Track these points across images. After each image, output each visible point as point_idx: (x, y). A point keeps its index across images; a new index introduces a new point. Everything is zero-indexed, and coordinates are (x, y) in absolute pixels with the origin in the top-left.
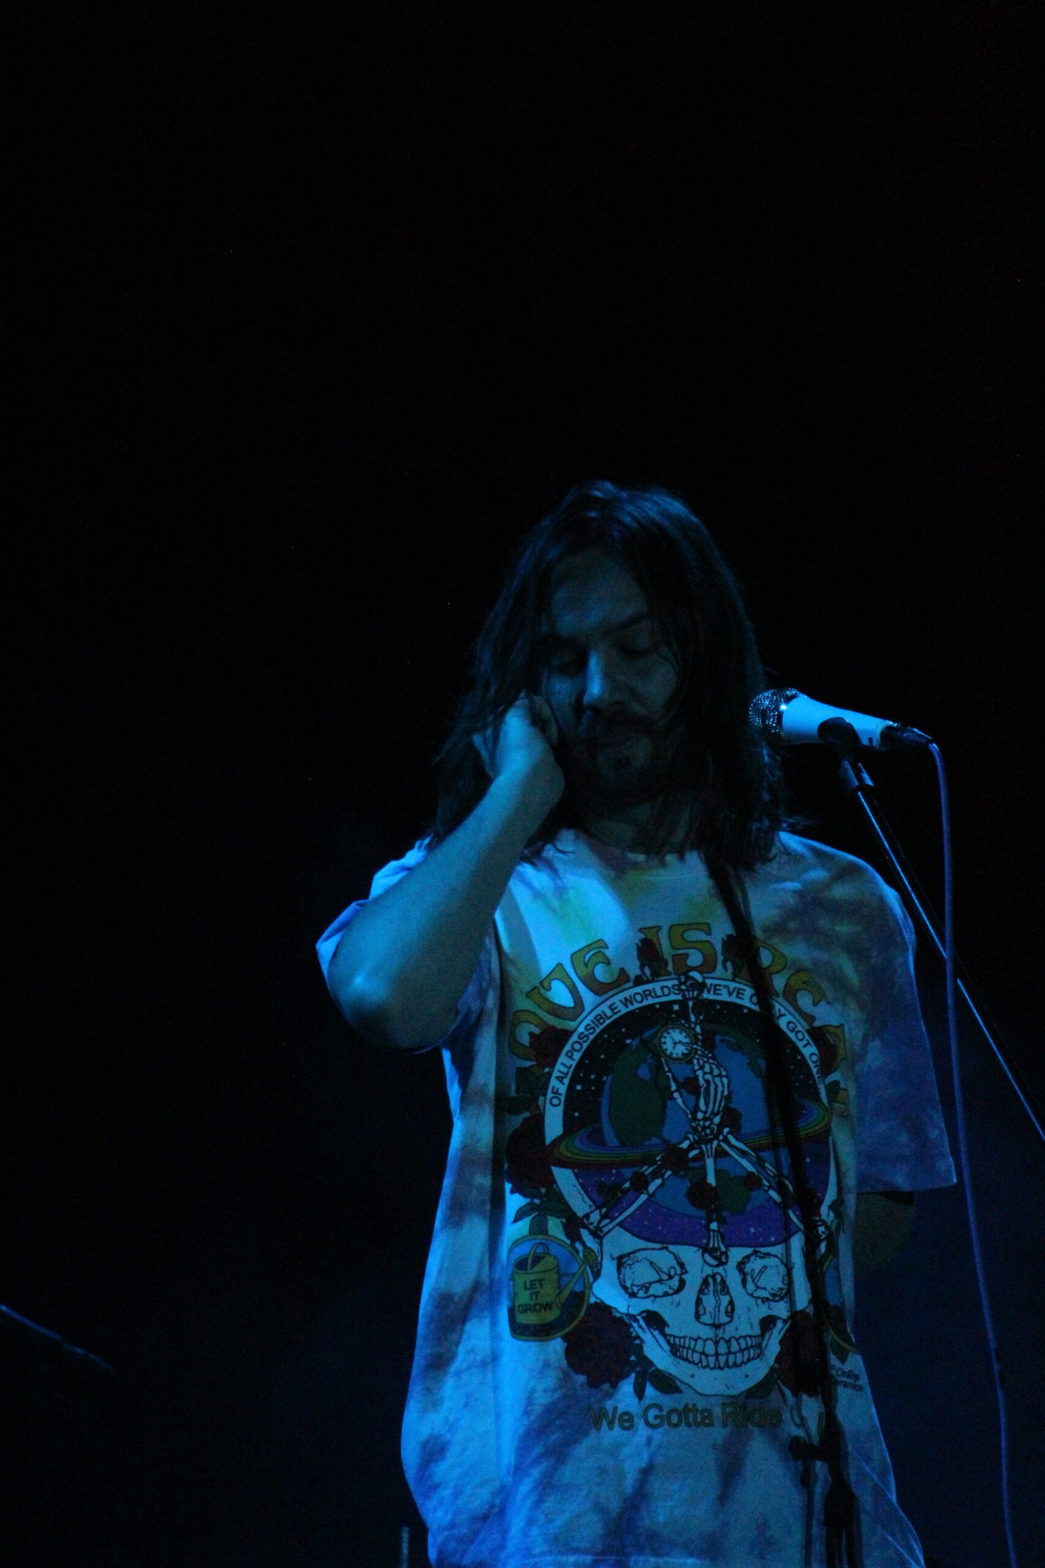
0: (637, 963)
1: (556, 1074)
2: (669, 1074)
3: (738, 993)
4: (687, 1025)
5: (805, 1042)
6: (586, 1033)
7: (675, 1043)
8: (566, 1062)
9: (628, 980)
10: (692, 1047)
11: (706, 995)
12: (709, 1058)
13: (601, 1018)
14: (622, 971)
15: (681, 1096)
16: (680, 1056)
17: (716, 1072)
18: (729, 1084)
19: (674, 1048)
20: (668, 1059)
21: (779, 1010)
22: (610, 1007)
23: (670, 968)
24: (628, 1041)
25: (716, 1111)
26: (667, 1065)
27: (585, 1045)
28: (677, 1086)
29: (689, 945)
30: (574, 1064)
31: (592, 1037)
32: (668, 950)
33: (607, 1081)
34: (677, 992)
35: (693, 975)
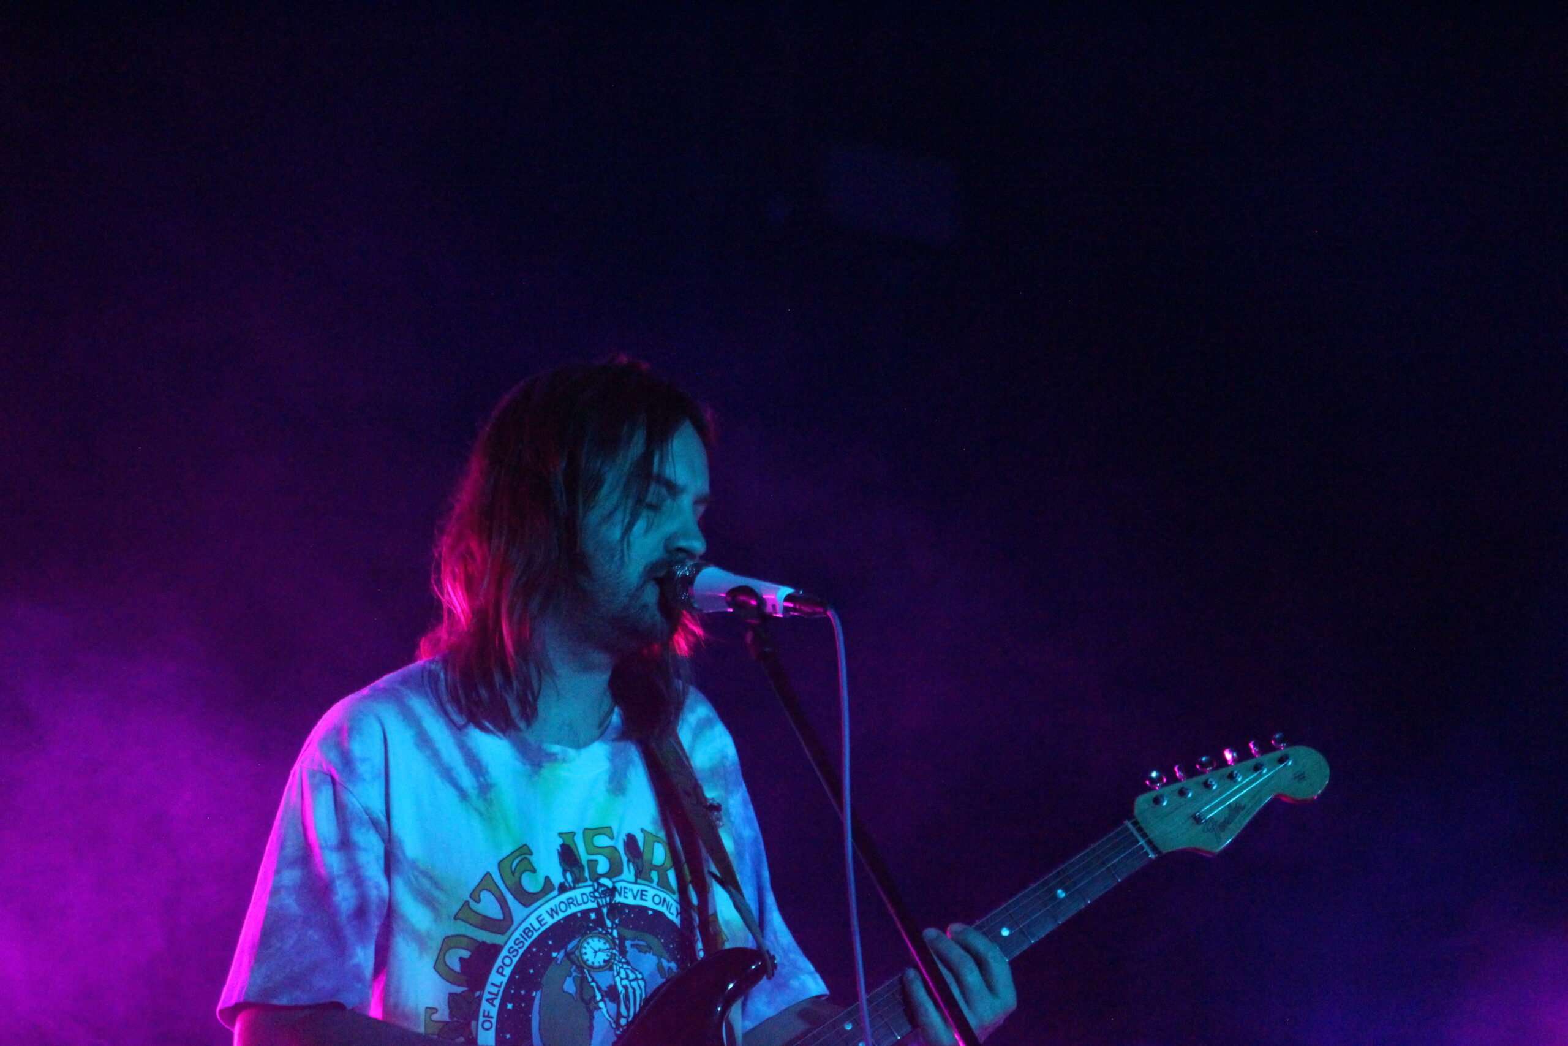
0: (560, 870)
1: (486, 996)
2: (593, 984)
3: (642, 895)
4: (604, 932)
6: (516, 947)
7: (596, 952)
8: (497, 980)
9: (552, 889)
10: (612, 953)
11: (618, 899)
12: (623, 963)
13: (530, 931)
14: (547, 879)
15: (605, 1005)
16: (602, 963)
17: (632, 976)
18: (645, 986)
19: (595, 957)
20: (590, 969)
22: (538, 918)
23: (587, 875)
24: (554, 955)
26: (591, 977)
27: (515, 960)
28: (602, 995)
29: (599, 850)
30: (505, 980)
31: (521, 951)
32: (584, 857)
33: (537, 995)
34: (593, 899)
35: (604, 881)
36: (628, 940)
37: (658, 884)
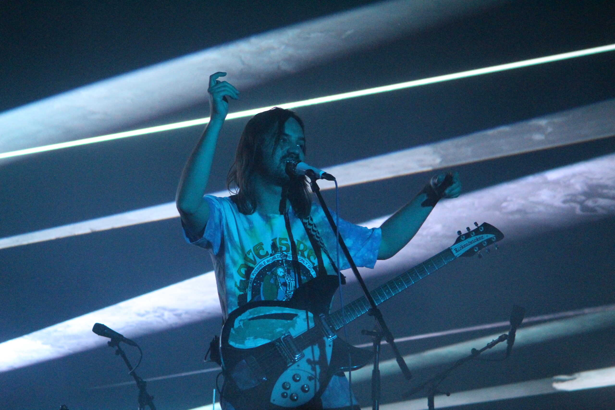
0: (271, 250)
1: (250, 281)
2: (279, 281)
5: (312, 271)
6: (257, 270)
7: (281, 272)
9: (268, 255)
10: (284, 273)
11: (288, 259)
12: (289, 276)
13: (261, 265)
14: (267, 252)
15: (282, 287)
16: (282, 276)
17: (291, 279)
19: (280, 273)
21: (306, 262)
22: (264, 262)
23: (279, 250)
24: (268, 273)
25: (292, 290)
26: (278, 278)
27: (257, 273)
28: (281, 285)
29: (283, 244)
30: (254, 277)
31: (258, 271)
32: (278, 245)
33: (262, 283)
34: (280, 257)
35: (284, 253)
36: (291, 269)
37: (301, 255)
